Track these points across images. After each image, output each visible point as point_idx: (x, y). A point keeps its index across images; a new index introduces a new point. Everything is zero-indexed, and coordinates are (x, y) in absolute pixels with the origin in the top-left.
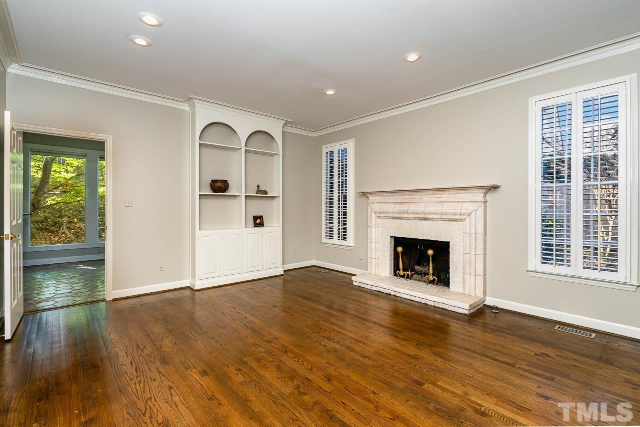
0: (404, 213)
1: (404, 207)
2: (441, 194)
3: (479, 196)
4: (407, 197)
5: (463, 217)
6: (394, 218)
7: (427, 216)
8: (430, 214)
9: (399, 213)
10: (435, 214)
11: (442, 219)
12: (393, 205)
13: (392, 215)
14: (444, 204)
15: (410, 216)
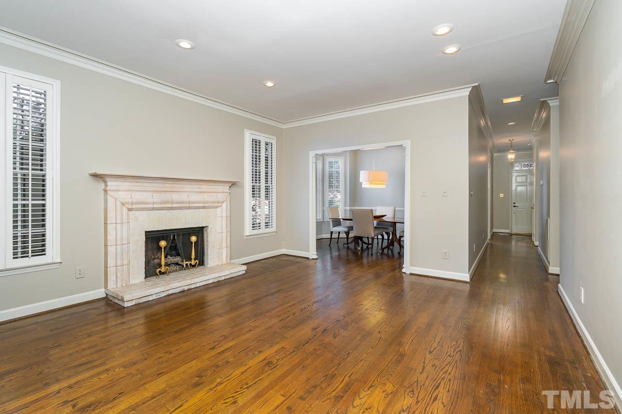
0: (168, 203)
1: (166, 197)
2: (202, 185)
3: (226, 188)
4: (168, 186)
5: (220, 204)
6: (153, 209)
7: (191, 205)
8: (194, 203)
9: (161, 203)
10: (199, 203)
11: (204, 207)
12: (150, 194)
13: (151, 206)
14: (204, 194)
15: (174, 205)
